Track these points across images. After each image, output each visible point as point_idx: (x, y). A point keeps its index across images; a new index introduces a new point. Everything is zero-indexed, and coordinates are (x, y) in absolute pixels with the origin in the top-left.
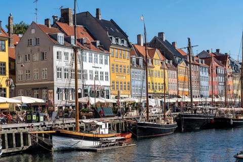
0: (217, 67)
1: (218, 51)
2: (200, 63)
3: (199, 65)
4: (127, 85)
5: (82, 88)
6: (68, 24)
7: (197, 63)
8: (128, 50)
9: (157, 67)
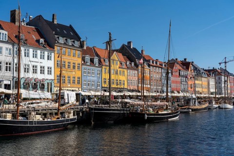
0: (180, 70)
1: (185, 59)
2: (163, 66)
3: (161, 68)
4: (76, 79)
5: (11, 80)
6: (15, 23)
7: (161, 66)
8: (80, 50)
9: (115, 66)
